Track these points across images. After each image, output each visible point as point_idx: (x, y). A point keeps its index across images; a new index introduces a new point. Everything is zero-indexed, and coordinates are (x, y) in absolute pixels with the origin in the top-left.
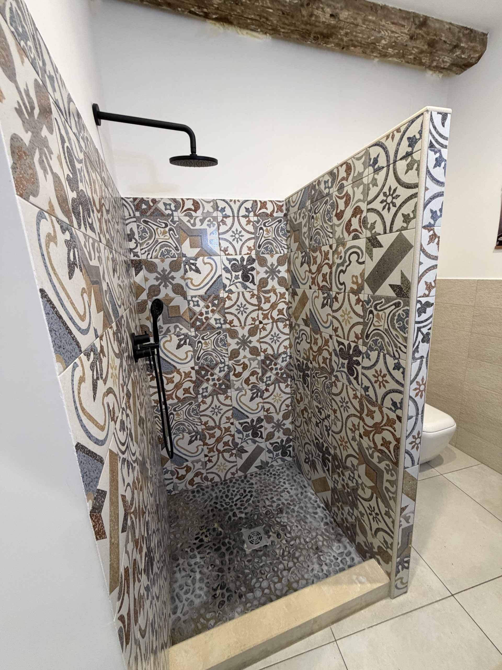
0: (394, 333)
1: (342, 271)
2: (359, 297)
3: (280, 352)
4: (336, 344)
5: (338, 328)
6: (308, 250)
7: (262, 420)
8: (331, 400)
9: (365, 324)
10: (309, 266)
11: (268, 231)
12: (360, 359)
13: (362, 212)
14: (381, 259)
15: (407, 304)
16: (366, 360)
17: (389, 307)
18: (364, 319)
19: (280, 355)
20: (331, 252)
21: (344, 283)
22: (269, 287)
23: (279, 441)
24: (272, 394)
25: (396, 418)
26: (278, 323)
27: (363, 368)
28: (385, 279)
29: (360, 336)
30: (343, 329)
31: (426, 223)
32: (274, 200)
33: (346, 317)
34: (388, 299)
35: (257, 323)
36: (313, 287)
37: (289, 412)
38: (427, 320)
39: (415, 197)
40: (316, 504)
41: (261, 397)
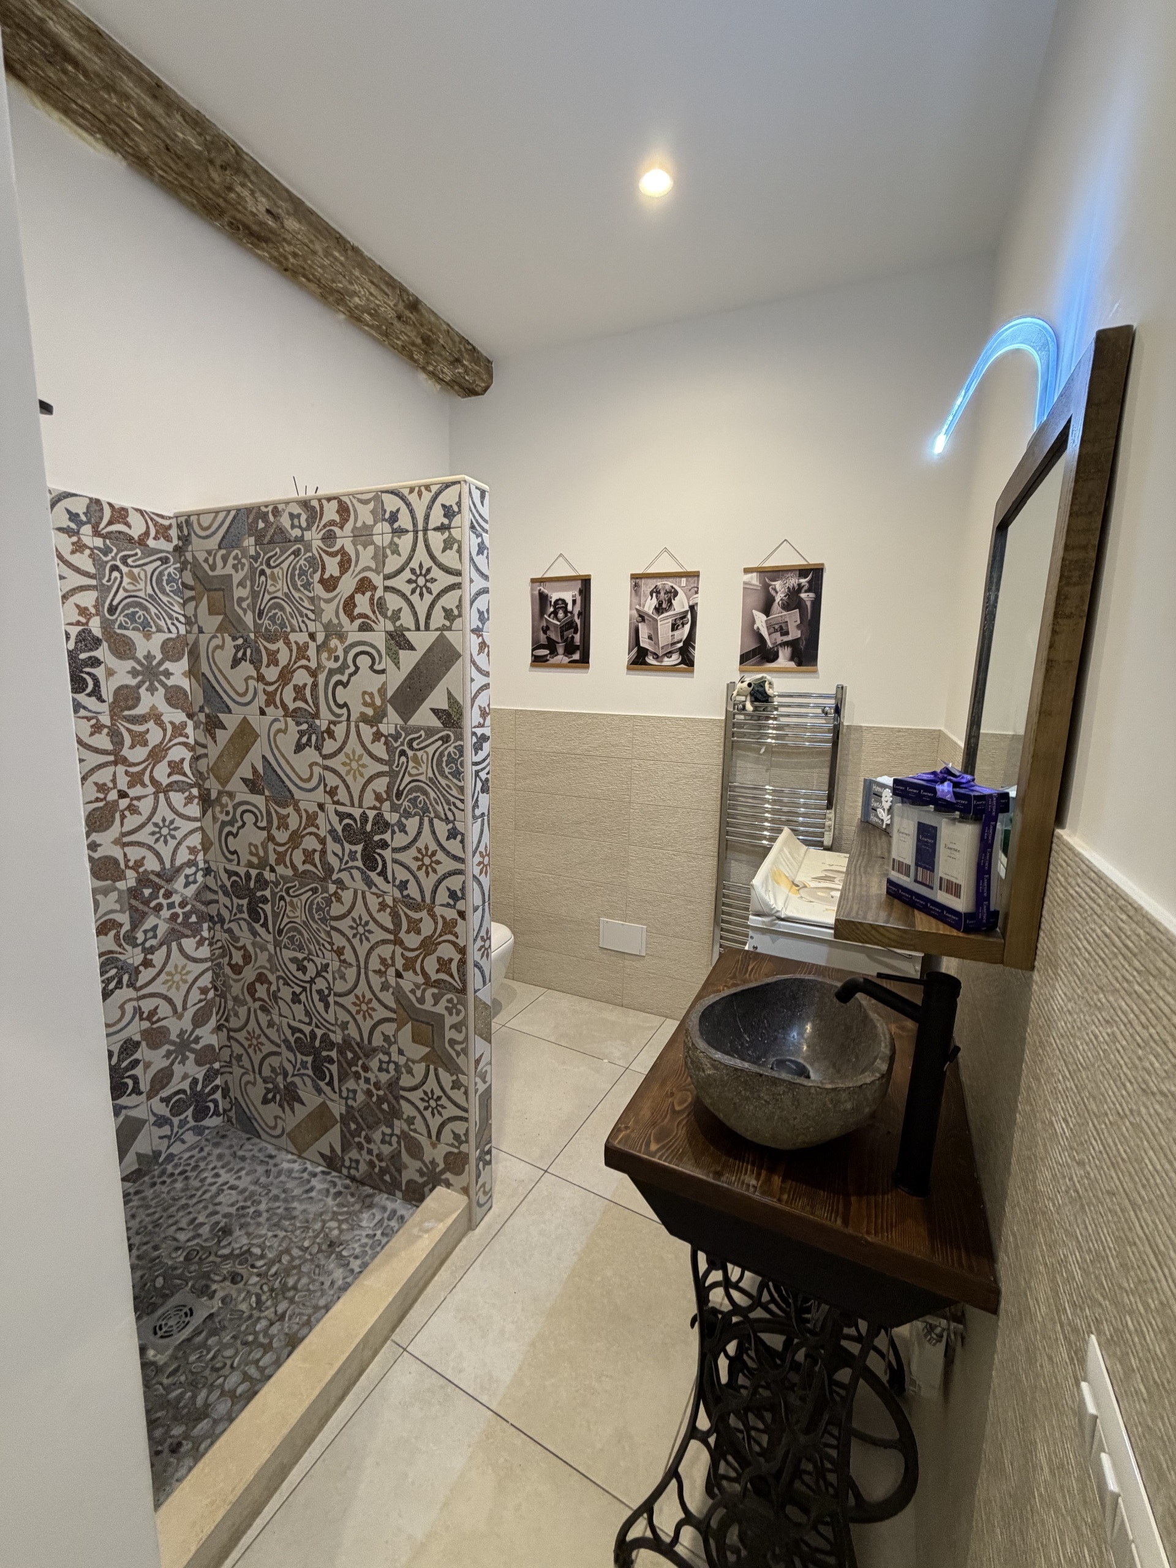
0: (443, 782)
1: (339, 683)
2: (378, 729)
3: (178, 863)
4: (335, 820)
5: (337, 787)
6: (252, 636)
7: (137, 1044)
8: (328, 934)
9: (392, 775)
10: (258, 669)
11: (134, 579)
12: (387, 836)
13: (375, 588)
14: (414, 668)
15: (460, 737)
16: (399, 836)
17: (433, 743)
18: (391, 766)
19: (179, 870)
20: (313, 646)
21: (345, 705)
22: (141, 709)
23: (186, 1085)
24: (161, 971)
25: (456, 916)
26: (171, 794)
27: (394, 850)
28: (424, 700)
29: (385, 796)
30: (348, 787)
31: (474, 626)
32: (148, 510)
33: (354, 765)
34: (430, 732)
35: (113, 796)
36: (269, 710)
37: (210, 1004)
38: (484, 760)
39: (460, 588)
40: (305, 1175)
41: (132, 985)
